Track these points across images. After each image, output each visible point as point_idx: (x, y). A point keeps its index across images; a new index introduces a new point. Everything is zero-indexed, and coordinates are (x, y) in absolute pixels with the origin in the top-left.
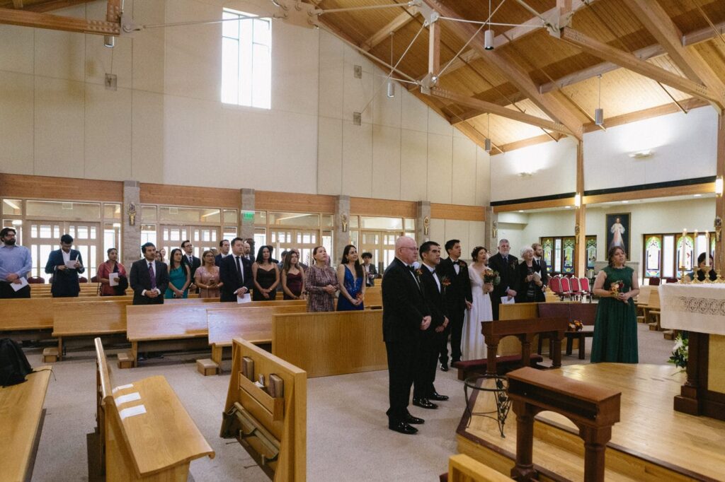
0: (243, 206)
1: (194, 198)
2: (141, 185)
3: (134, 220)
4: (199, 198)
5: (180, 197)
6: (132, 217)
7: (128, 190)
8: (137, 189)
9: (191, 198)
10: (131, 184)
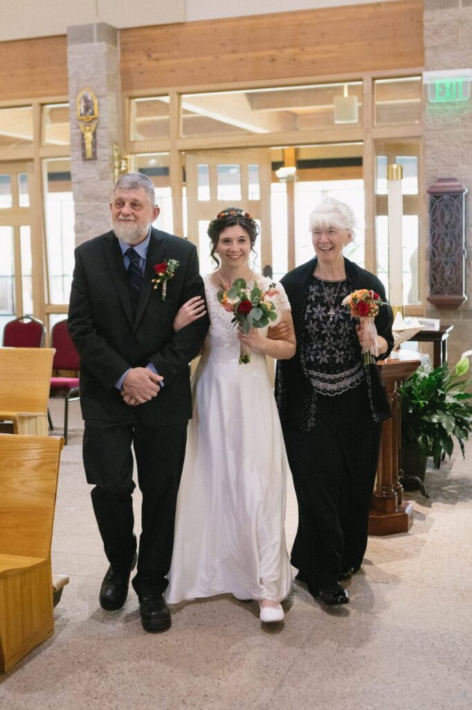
0: (428, 53)
2: (113, 34)
3: (94, 144)
4: (289, 52)
6: (89, 136)
7: (76, 53)
8: (100, 47)
9: (266, 53)
10: (83, 34)
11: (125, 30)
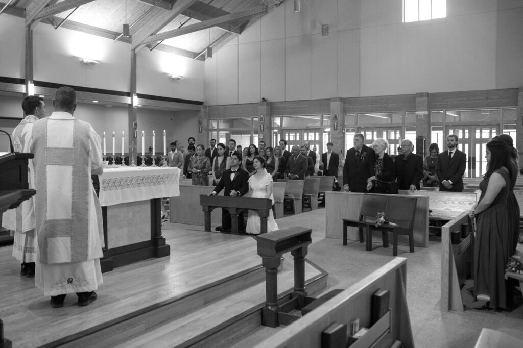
0: (417, 108)
1: (381, 105)
2: (341, 99)
4: (384, 105)
5: (371, 106)
7: (333, 104)
8: (339, 103)
9: (379, 105)
10: (335, 100)
11: (344, 98)
